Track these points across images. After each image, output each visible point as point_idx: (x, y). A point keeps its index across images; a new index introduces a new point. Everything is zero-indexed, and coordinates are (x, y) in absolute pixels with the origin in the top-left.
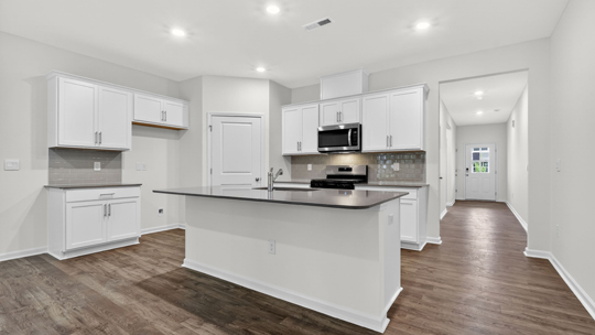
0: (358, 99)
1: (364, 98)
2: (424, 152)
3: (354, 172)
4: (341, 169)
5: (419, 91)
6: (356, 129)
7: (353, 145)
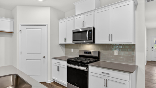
0: (92, 13)
1: (96, 12)
2: (134, 45)
3: (92, 54)
4: (86, 52)
5: (131, 3)
6: (91, 30)
7: (89, 40)
